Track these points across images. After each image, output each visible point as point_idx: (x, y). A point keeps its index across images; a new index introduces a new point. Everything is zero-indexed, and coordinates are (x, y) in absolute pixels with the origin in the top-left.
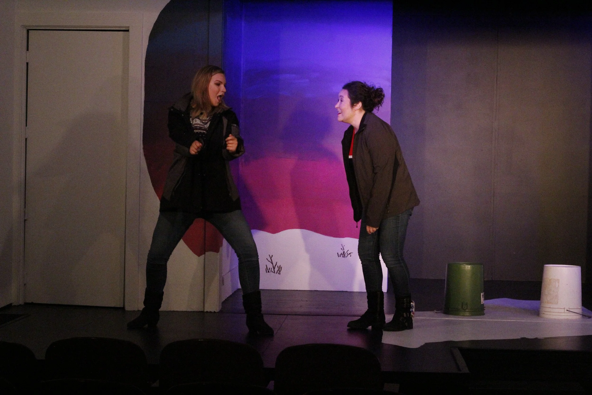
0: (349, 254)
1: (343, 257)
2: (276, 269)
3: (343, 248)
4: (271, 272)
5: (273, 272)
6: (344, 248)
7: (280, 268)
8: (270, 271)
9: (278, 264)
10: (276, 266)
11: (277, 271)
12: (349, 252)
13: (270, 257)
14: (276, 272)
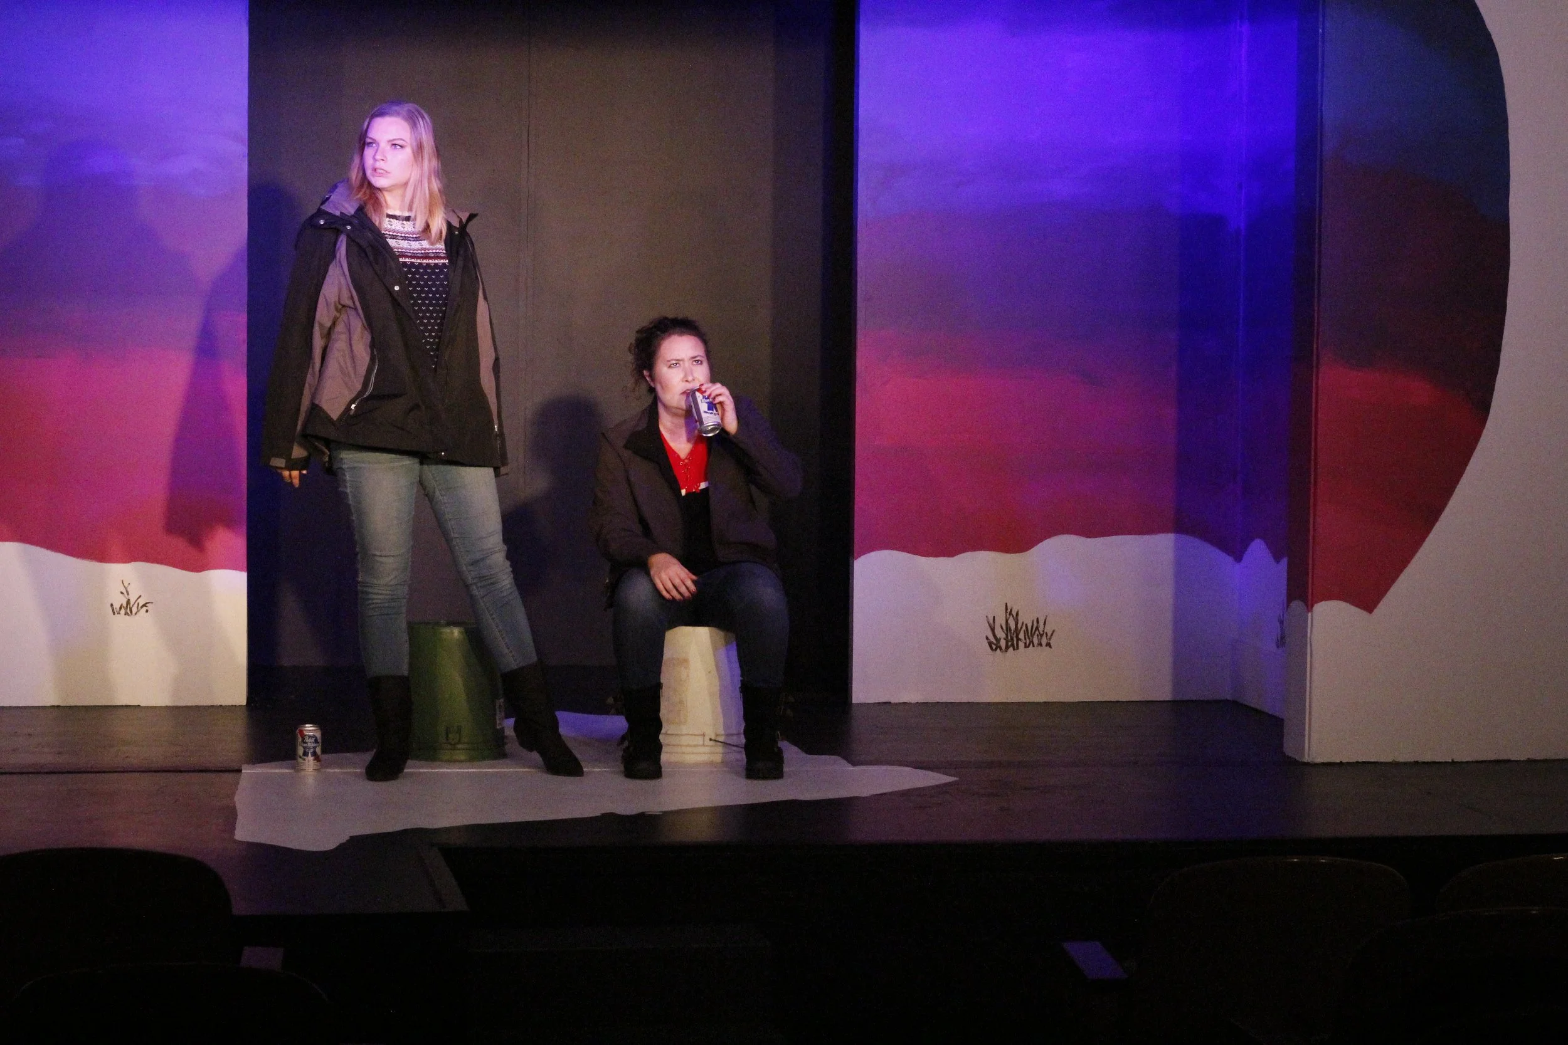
0: (142, 607)
1: (125, 614)
3: (126, 588)
6: (128, 590)
12: (142, 602)
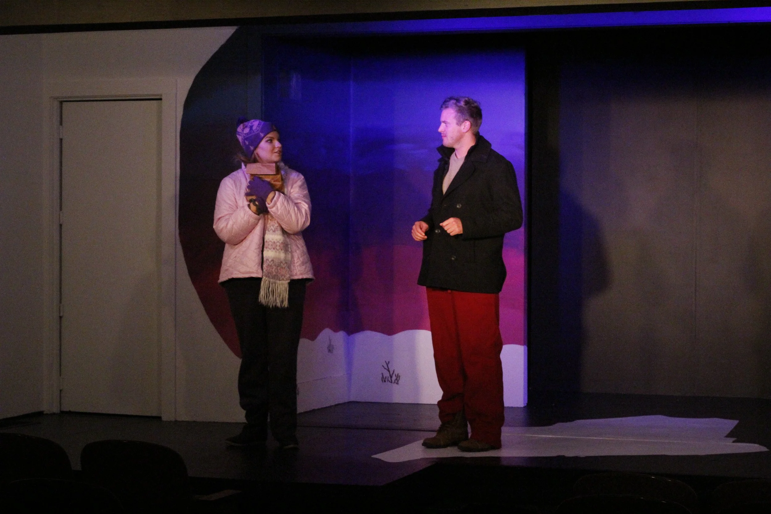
2: (394, 378)
4: (388, 381)
5: (391, 381)
7: (398, 377)
8: (386, 381)
9: (396, 373)
10: (394, 375)
11: (395, 381)
13: (386, 363)
14: (393, 381)
